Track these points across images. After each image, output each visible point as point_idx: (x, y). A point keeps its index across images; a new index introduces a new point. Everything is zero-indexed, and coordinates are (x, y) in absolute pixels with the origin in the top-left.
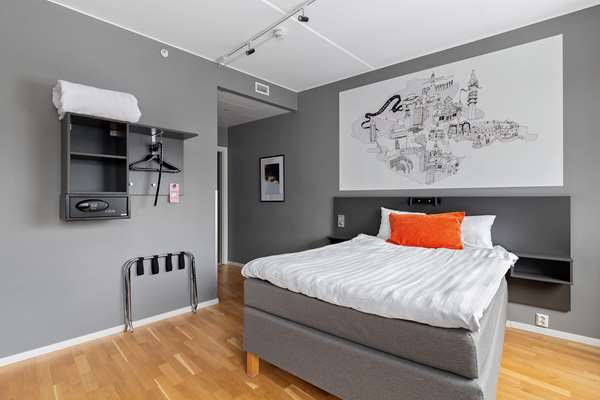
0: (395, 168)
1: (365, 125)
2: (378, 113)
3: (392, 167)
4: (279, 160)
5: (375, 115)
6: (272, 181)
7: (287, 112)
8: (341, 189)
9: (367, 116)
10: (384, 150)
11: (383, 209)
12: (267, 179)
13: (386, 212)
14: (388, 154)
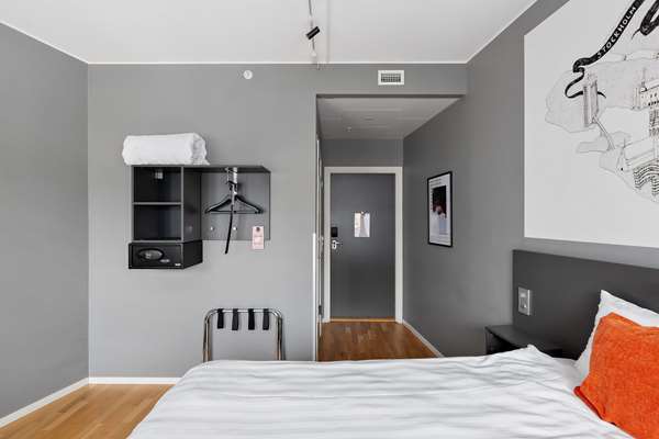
0: (648, 186)
1: (572, 91)
2: (603, 52)
3: (640, 185)
4: (445, 181)
5: (596, 57)
6: (439, 213)
7: (452, 101)
8: (528, 234)
9: (578, 66)
10: (617, 141)
11: (605, 295)
12: (434, 210)
13: (610, 304)
14: (629, 152)
